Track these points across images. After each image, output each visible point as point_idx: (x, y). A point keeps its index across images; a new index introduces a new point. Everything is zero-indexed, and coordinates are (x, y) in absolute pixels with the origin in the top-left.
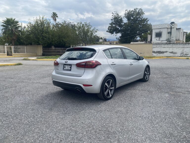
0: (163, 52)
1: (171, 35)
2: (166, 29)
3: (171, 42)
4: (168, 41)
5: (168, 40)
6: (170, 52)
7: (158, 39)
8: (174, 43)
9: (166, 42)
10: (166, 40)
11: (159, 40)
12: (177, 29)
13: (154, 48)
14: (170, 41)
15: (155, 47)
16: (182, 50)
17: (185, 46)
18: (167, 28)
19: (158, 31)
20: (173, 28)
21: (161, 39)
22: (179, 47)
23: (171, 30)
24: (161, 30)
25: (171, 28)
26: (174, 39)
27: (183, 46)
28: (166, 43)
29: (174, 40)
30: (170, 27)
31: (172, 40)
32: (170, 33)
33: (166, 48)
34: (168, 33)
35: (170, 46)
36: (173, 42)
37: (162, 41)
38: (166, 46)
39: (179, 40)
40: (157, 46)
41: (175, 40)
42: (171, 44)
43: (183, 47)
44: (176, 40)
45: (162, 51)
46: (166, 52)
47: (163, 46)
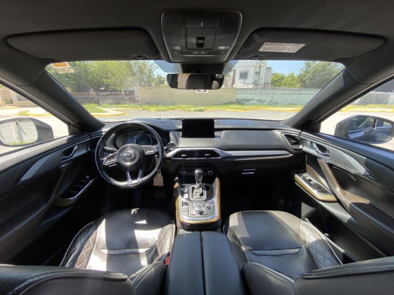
0: (249, 100)
1: (259, 76)
2: (253, 68)
5: (254, 83)
6: (257, 100)
7: (242, 81)
8: (262, 88)
11: (244, 83)
12: (267, 68)
13: (238, 94)
14: (258, 85)
16: (271, 97)
17: (276, 92)
18: (255, 66)
19: (243, 70)
20: (263, 66)
21: (247, 81)
22: (268, 94)
23: (260, 69)
24: (248, 69)
25: (260, 67)
26: (263, 81)
27: (273, 92)
30: (259, 65)
31: (260, 83)
32: (258, 73)
33: (253, 94)
34: (256, 73)
35: (257, 92)
36: (261, 86)
37: (248, 84)
38: (253, 92)
39: (267, 84)
40: (242, 91)
41: (263, 83)
42: (260, 89)
43: (273, 94)
44: (265, 84)
45: (247, 99)
46: (253, 100)
47: (249, 92)
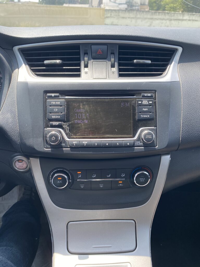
3: (134, 8)
4: (128, 6)
5: (128, 3)
8: (138, 10)
9: (125, 6)
10: (126, 3)
11: (115, 2)
13: (107, 17)
14: (132, 6)
15: (109, 15)
16: (149, 24)
17: (155, 17)
22: (146, 18)
27: (151, 17)
28: (126, 9)
29: (138, 3)
31: (135, 2)
33: (126, 18)
35: (132, 15)
36: (137, 8)
37: (119, 4)
38: (127, 15)
39: (144, 4)
40: (113, 14)
42: (135, 12)
43: (151, 19)
44: (141, 4)
47: (122, 15)
